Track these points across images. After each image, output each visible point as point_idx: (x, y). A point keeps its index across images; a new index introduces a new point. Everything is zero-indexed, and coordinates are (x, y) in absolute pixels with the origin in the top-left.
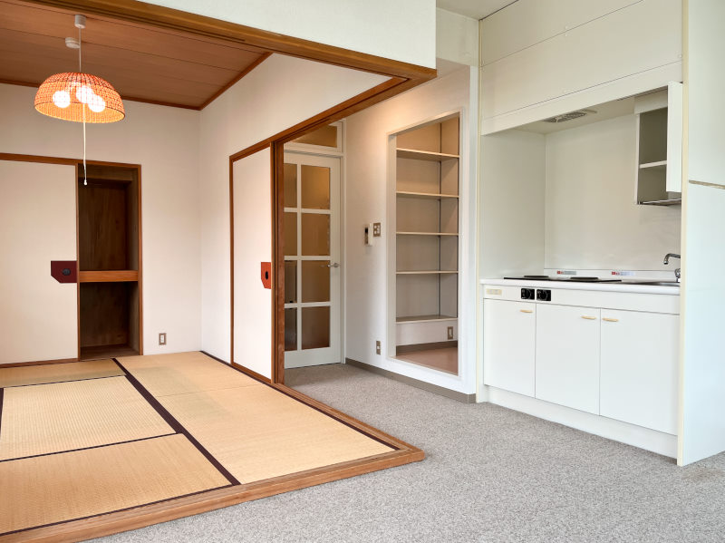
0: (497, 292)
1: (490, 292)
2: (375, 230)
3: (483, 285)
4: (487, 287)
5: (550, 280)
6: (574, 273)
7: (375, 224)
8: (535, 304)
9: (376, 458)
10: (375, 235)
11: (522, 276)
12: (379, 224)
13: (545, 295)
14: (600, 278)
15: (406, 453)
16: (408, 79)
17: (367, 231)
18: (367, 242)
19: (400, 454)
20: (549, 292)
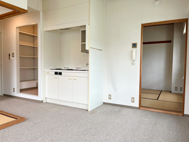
0: (49, 73)
1: (47, 73)
2: (12, 55)
3: (45, 71)
4: (46, 72)
5: (62, 70)
6: (68, 68)
7: (12, 53)
8: (58, 76)
9: (10, 123)
10: (12, 57)
11: (55, 69)
12: (14, 53)
13: (60, 74)
14: (73, 69)
15: (19, 120)
16: (19, 12)
17: (9, 55)
18: (10, 58)
19: (18, 120)
20: (61, 73)
